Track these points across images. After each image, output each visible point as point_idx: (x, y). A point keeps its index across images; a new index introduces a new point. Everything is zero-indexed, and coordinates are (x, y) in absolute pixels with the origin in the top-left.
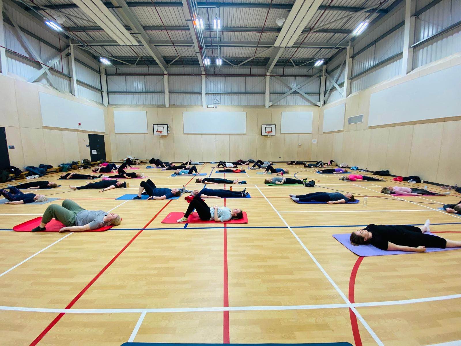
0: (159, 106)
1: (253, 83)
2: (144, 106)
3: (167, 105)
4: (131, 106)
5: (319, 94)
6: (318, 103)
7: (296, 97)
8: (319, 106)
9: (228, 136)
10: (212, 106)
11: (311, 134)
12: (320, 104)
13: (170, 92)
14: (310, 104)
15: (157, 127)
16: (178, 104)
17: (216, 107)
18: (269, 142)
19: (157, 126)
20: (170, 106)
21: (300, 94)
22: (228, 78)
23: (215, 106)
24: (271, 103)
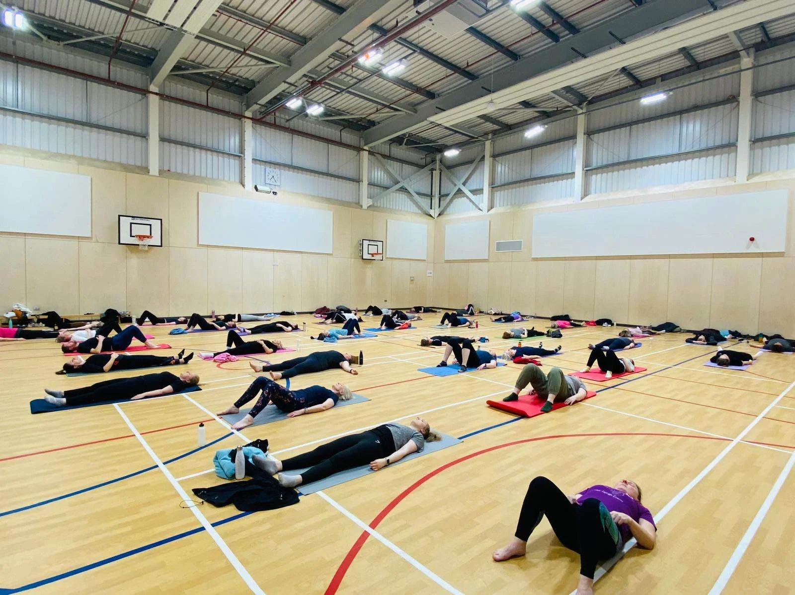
0: (127, 168)
1: (341, 159)
2: (81, 160)
3: (154, 169)
4: (34, 153)
5: (431, 196)
6: (432, 212)
7: (402, 197)
8: (432, 216)
9: (299, 255)
10: (267, 189)
11: (425, 260)
12: (434, 212)
13: (163, 139)
14: (420, 212)
15: (131, 223)
16: (179, 171)
17: (275, 193)
18: (370, 271)
19: (130, 220)
20: (161, 172)
21: (409, 192)
22: (297, 139)
23: (272, 191)
24: (370, 202)
